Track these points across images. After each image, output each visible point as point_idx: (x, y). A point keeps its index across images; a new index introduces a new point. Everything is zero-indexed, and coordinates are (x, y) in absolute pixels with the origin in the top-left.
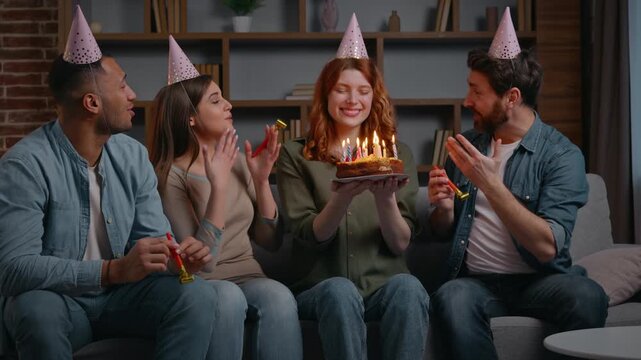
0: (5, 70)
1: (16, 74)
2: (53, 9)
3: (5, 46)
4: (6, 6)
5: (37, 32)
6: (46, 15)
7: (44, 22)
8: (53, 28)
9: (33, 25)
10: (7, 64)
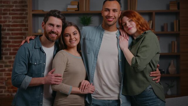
0: (12, 43)
1: (15, 44)
2: (27, 23)
3: (12, 35)
4: (12, 23)
5: (22, 31)
6: (24, 25)
7: (24, 28)
8: (27, 30)
9: (20, 29)
10: (12, 41)
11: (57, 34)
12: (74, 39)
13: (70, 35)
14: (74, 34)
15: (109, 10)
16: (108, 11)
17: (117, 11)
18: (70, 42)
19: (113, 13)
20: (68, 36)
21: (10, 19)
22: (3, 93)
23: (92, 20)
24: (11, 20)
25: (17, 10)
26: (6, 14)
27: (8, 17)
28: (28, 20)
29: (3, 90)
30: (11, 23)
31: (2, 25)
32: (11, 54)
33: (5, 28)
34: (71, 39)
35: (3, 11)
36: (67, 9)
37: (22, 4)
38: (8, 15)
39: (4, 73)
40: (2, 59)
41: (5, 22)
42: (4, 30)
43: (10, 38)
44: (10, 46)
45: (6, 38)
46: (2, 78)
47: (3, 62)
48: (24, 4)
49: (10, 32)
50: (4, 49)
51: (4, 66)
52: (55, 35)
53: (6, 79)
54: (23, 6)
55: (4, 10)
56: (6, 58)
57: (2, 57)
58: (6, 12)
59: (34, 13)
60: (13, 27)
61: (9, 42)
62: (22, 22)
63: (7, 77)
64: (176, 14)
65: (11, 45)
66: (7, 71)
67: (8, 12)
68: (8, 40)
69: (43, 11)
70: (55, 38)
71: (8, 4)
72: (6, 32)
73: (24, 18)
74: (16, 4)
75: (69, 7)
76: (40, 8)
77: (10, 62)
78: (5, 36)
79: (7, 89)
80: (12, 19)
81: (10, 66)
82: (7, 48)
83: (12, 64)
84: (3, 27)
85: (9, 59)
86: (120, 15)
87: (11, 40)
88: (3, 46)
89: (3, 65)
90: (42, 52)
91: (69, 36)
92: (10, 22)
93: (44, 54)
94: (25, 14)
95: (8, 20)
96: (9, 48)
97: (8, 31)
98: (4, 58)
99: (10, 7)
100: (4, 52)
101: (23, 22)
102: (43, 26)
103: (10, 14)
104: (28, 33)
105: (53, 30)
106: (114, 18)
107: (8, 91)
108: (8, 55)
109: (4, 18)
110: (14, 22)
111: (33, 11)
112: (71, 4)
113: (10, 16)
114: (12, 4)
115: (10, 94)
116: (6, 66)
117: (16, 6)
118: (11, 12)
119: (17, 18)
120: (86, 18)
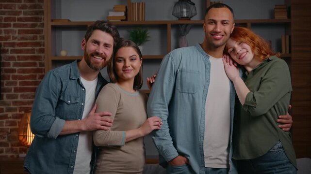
0: (19, 72)
1: (24, 75)
2: (42, 41)
3: (18, 60)
4: (19, 40)
5: (34, 53)
6: (39, 44)
7: (38, 48)
8: (42, 51)
9: (32, 50)
10: (19, 69)
11: (104, 58)
12: (131, 68)
13: (125, 61)
14: (132, 60)
15: (215, 22)
16: (214, 24)
17: (227, 24)
18: (124, 71)
19: (223, 27)
20: (121, 61)
21: (15, 35)
22: (4, 154)
23: (148, 35)
24: (17, 35)
25: (27, 19)
26: (9, 25)
27: (12, 31)
28: (44, 36)
29: (4, 148)
30: (17, 39)
31: (3, 44)
32: (16, 90)
33: (6, 48)
34: (125, 67)
35: (3, 20)
36: (108, 17)
37: (34, 10)
38: (12, 28)
39: (5, 121)
40: (3, 99)
41: (6, 38)
42: (6, 51)
43: (16, 65)
44: (15, 77)
45: (9, 64)
46: (3, 129)
47: (4, 104)
48: (37, 10)
49: (16, 55)
50: (5, 82)
51: (5, 110)
52: (101, 58)
53: (9, 131)
54: (37, 13)
55: (6, 19)
56: (8, 97)
57: (3, 95)
58: (9, 23)
59: (54, 24)
60: (20, 47)
61: (13, 71)
62: (35, 38)
63: (10, 127)
64: (286, 25)
65: (17, 76)
66: (10, 118)
67: (12, 23)
68: (11, 67)
69: (69, 21)
70: (101, 64)
71: (12, 9)
72: (9, 54)
73: (39, 32)
74: (25, 10)
75: (111, 14)
76: (64, 16)
77: (15, 103)
78: (7, 61)
79: (10, 147)
80: (19, 34)
81: (15, 110)
82: (11, 80)
83: (18, 106)
84: (4, 46)
85: (14, 98)
86: (233, 29)
87: (17, 68)
88: (4, 78)
89: (4, 107)
90: (79, 86)
91: (123, 62)
92: (15, 38)
93: (83, 89)
94: (40, 26)
95: (11, 35)
96: (13, 81)
97: (11, 53)
98: (5, 97)
99: (16, 15)
100: (5, 86)
101: (37, 39)
102: (83, 45)
103: (15, 26)
104: (44, 57)
105: (97, 51)
106: (224, 34)
107: (12, 150)
108: (12, 93)
109: (6, 32)
110: (22, 38)
111: (52, 21)
112: (115, 10)
113: (15, 29)
114: (19, 10)
115: (15, 155)
116: (9, 110)
117: (25, 13)
118: (17, 22)
119: (27, 32)
120: (138, 33)
